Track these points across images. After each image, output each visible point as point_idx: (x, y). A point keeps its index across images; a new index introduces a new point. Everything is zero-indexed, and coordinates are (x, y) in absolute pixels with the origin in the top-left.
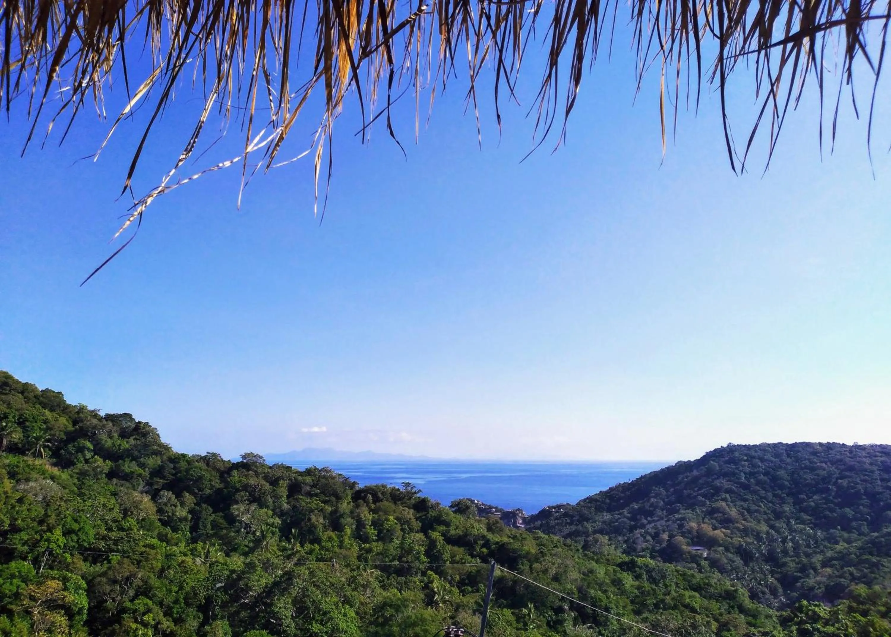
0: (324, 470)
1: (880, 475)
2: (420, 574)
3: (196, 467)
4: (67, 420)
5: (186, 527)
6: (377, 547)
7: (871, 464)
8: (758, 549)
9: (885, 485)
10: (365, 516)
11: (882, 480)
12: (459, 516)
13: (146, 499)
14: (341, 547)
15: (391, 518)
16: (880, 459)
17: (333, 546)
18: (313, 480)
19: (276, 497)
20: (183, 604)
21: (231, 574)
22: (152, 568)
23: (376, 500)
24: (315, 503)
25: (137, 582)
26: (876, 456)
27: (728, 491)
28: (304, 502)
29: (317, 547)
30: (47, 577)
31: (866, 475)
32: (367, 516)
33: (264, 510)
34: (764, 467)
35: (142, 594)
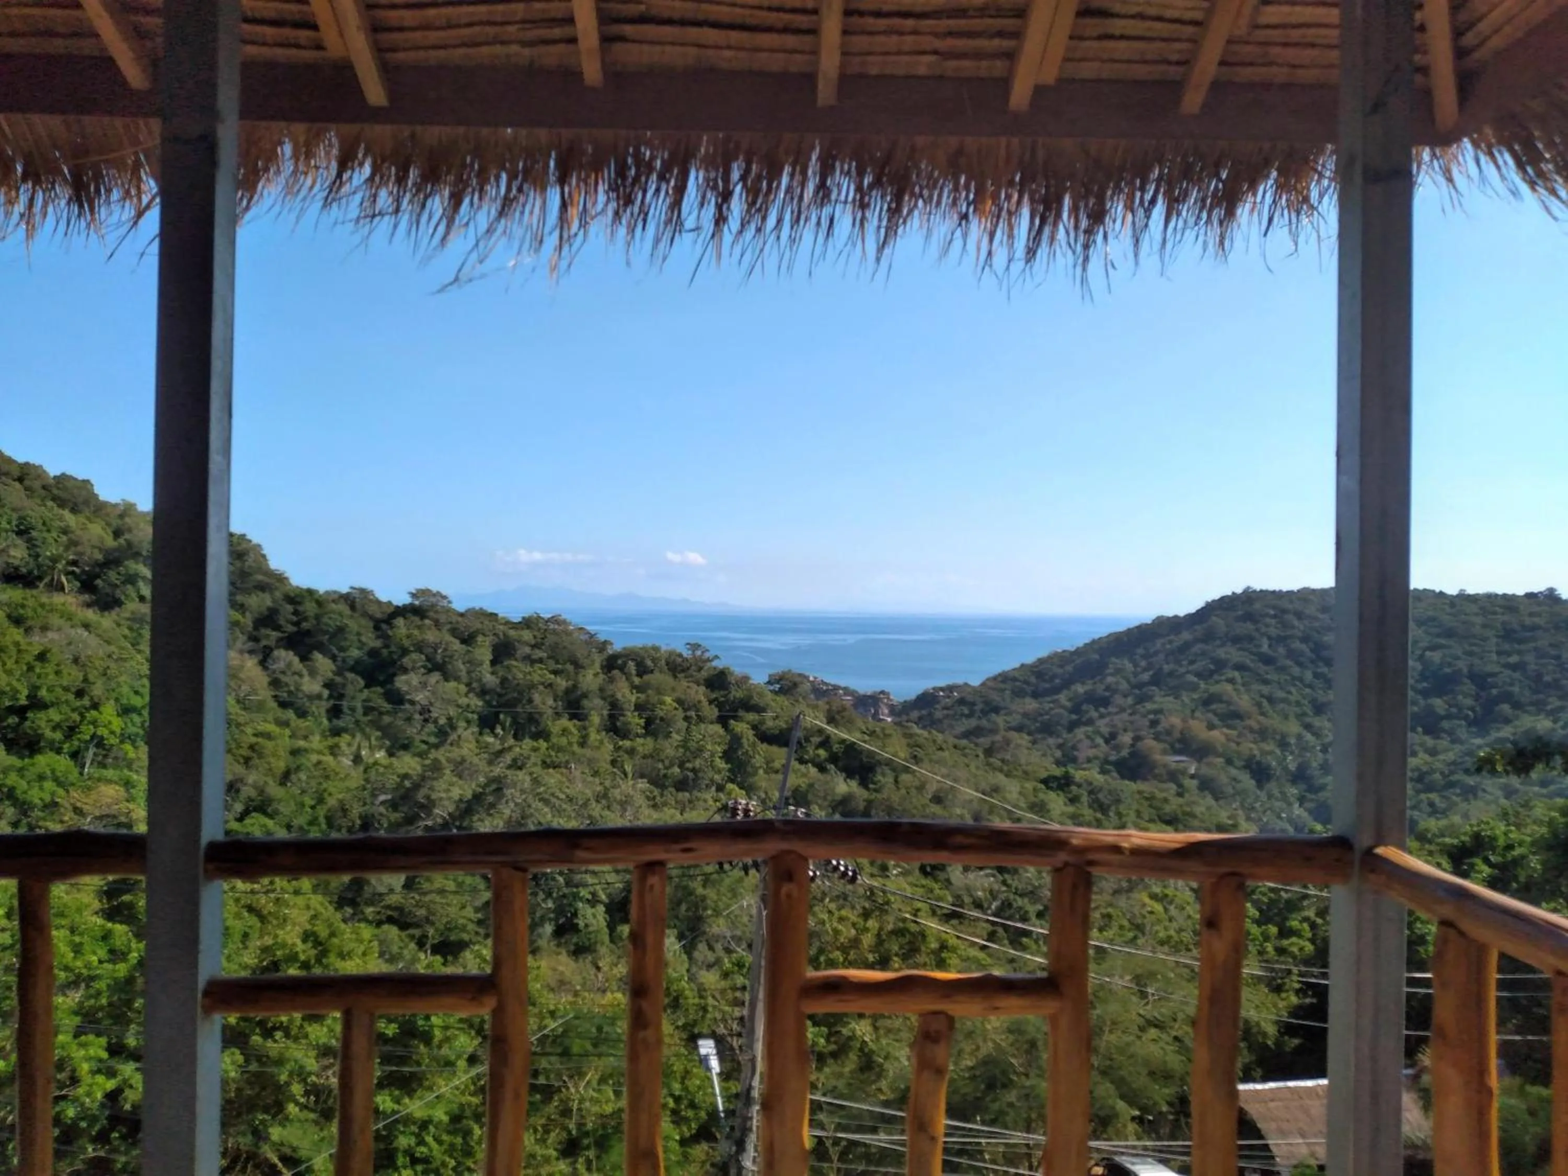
0: (555, 620)
1: (1497, 644)
2: (714, 788)
3: (333, 612)
4: (103, 529)
5: (320, 709)
6: (644, 745)
7: (1484, 626)
8: (1282, 761)
9: (1502, 661)
10: (623, 696)
11: (1499, 653)
12: (781, 699)
13: (251, 663)
14: (582, 744)
15: (668, 700)
16: (1501, 618)
17: (570, 744)
18: (535, 637)
19: (472, 663)
20: (324, 826)
21: (402, 781)
22: (270, 770)
23: (643, 670)
24: (539, 674)
25: (247, 791)
26: (1495, 613)
27: (1240, 667)
28: (519, 671)
29: (543, 744)
30: (99, 780)
31: (1475, 645)
32: (626, 694)
33: (453, 684)
34: (1302, 627)
35: (256, 810)
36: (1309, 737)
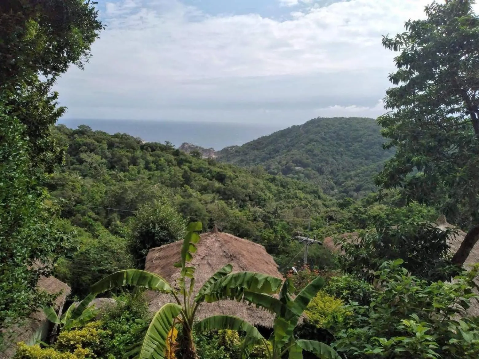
10: (149, 158)
12: (195, 158)
14: (139, 173)
15: (162, 159)
17: (135, 173)
18: (119, 140)
19: (102, 149)
23: (153, 150)
27: (316, 141)
28: (117, 151)
29: (127, 174)
33: (97, 156)
34: (334, 129)
36: (335, 161)
